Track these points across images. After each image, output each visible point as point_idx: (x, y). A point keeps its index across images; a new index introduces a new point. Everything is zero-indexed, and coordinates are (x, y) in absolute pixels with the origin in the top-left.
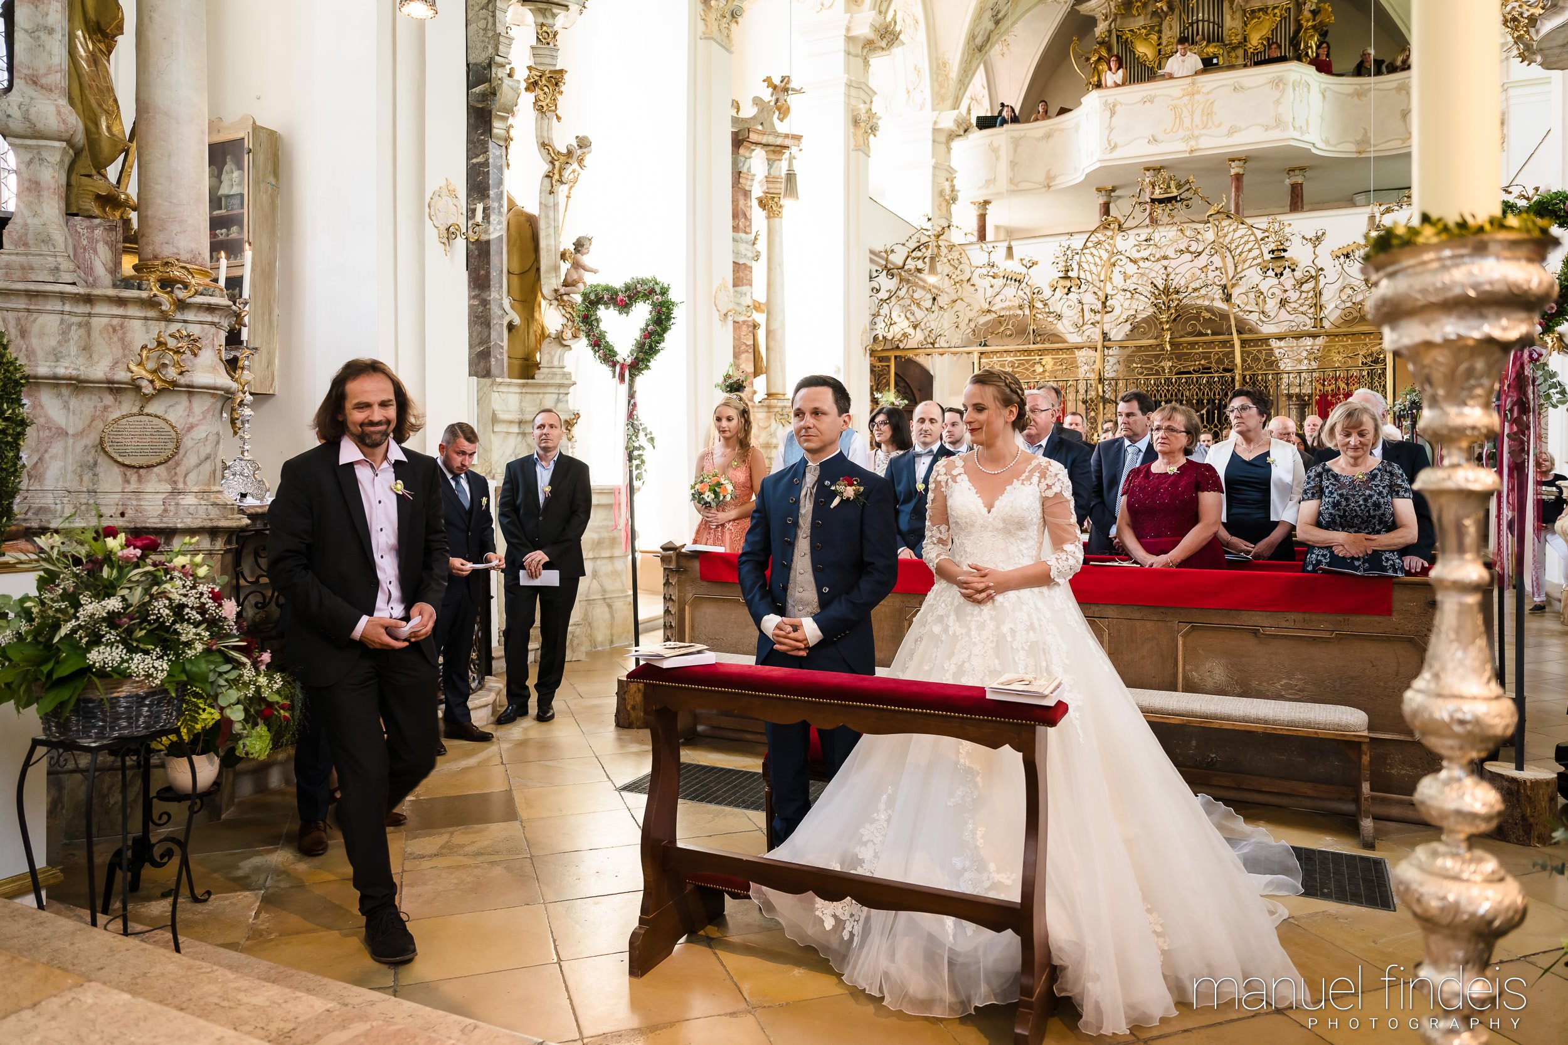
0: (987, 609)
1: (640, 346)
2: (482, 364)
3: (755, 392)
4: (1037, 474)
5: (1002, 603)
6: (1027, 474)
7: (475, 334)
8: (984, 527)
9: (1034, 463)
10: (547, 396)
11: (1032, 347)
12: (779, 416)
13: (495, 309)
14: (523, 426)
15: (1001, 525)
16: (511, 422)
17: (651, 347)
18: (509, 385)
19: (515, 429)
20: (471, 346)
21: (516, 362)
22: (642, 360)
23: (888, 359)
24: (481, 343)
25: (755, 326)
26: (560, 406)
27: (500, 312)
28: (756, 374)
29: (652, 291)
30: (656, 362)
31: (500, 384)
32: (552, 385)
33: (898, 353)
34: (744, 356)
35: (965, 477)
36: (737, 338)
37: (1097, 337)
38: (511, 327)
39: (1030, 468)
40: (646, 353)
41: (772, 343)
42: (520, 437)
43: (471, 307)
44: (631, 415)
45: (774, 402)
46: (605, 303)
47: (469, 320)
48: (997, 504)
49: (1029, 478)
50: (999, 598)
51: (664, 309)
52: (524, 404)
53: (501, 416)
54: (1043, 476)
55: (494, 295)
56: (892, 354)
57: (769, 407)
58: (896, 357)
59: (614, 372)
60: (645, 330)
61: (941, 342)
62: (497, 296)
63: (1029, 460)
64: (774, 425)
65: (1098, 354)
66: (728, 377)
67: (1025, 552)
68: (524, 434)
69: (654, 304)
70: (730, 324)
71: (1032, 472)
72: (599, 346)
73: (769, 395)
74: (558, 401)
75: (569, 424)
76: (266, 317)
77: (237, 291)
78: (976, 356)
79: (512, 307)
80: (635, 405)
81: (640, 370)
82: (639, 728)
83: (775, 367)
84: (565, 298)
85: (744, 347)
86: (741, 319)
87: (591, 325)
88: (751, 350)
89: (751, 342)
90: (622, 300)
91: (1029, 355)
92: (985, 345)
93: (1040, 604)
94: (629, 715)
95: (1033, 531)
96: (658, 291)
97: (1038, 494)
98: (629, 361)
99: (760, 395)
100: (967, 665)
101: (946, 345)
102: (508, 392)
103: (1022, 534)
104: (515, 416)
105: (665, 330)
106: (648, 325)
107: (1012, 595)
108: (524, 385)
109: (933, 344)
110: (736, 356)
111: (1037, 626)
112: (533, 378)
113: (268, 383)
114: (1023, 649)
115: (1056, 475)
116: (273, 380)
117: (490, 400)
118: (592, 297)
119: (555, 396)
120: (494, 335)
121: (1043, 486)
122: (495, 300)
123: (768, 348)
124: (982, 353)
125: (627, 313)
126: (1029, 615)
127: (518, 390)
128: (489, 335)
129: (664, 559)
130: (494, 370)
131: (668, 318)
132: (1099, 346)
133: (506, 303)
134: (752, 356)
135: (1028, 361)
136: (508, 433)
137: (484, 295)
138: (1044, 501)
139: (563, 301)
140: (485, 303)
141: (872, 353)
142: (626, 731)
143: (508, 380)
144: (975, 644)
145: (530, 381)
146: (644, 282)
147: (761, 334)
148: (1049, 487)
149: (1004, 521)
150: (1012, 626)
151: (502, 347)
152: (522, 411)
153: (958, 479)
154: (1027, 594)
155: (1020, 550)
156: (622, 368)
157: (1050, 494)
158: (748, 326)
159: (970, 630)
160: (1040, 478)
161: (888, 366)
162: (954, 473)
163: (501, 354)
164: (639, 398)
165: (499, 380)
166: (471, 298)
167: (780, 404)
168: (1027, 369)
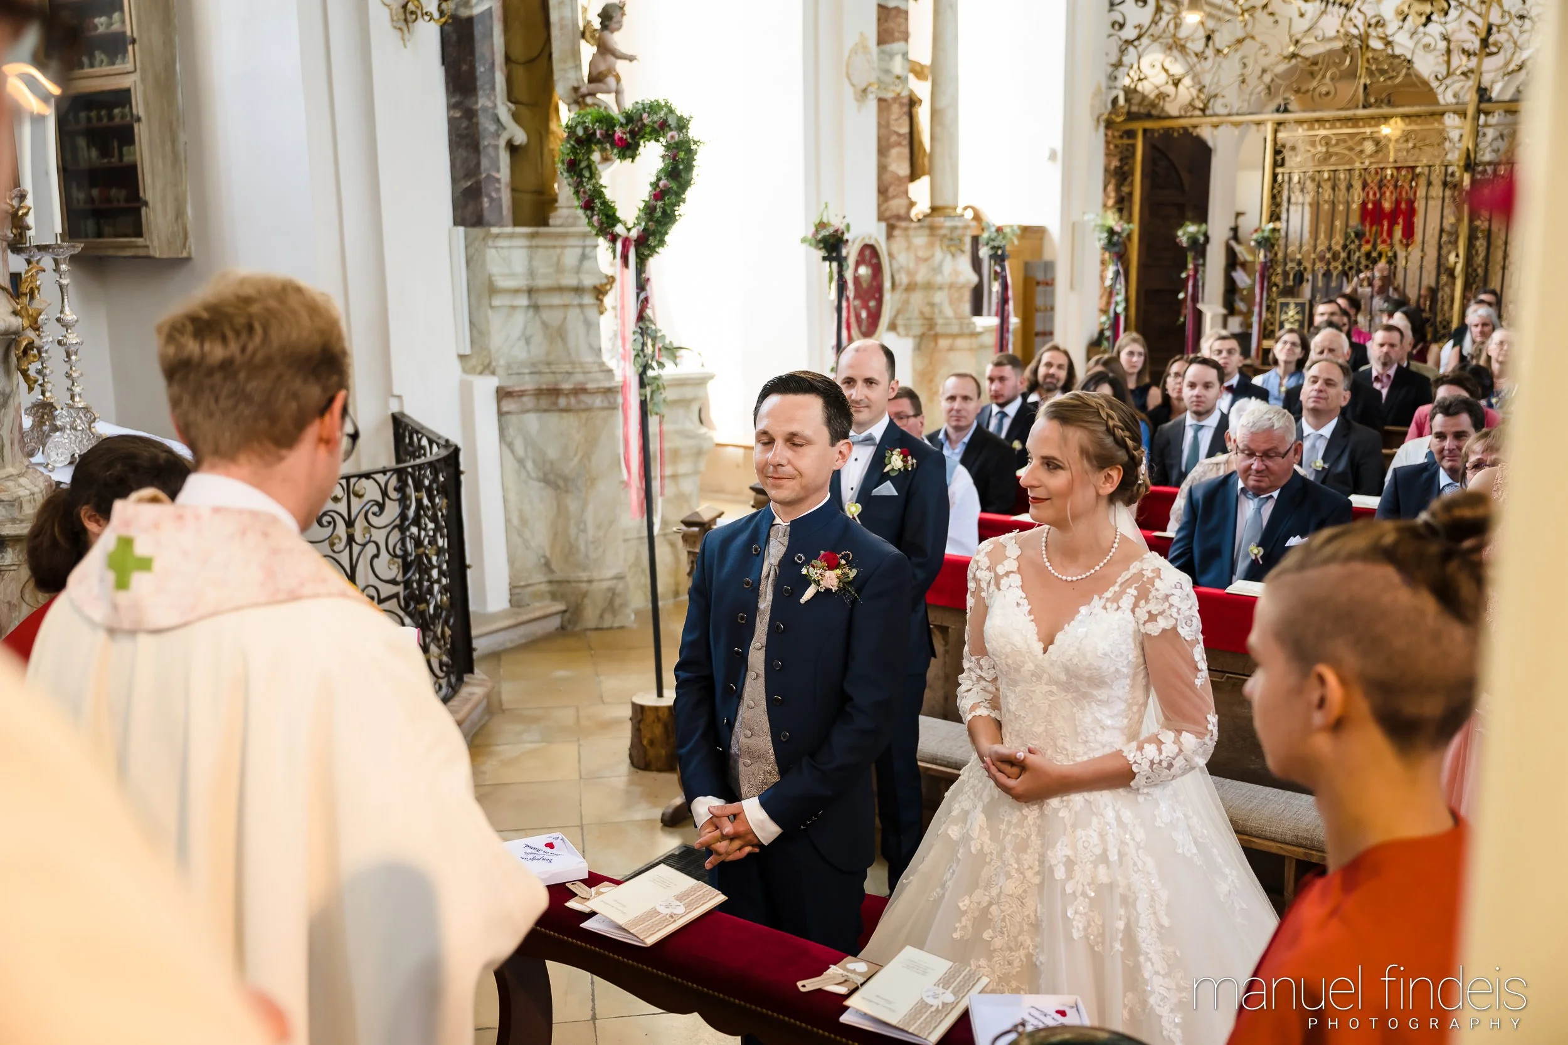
0: (1031, 813)
1: (649, 210)
2: (470, 208)
3: (912, 204)
4: (1132, 591)
5: (1056, 811)
6: (1116, 588)
7: (458, 163)
8: (1037, 675)
9: (1135, 567)
10: (567, 251)
11: (1361, 112)
12: (946, 242)
13: (487, 125)
14: (534, 296)
15: (1063, 677)
16: (516, 291)
17: (664, 212)
18: (511, 236)
19: (523, 301)
20: (454, 180)
21: (527, 198)
22: (654, 233)
23: (1131, 134)
24: (467, 176)
25: (913, 102)
26: (587, 264)
27: (492, 128)
28: (913, 176)
29: (664, 126)
30: (674, 235)
31: (497, 236)
32: (574, 235)
33: (1149, 125)
34: (894, 152)
35: (1016, 579)
36: (883, 126)
37: (1470, 98)
38: (512, 148)
39: (1125, 575)
40: (658, 222)
41: (938, 129)
42: (531, 312)
43: (451, 121)
44: (641, 317)
45: (939, 220)
46: (599, 142)
47: (450, 141)
48: (1059, 637)
49: (1117, 598)
50: (1054, 802)
51: (682, 155)
52: (535, 263)
53: (501, 283)
54: (1143, 595)
55: (482, 102)
56: (1139, 126)
57: (932, 228)
58: (1145, 131)
59: (614, 251)
60: (655, 185)
61: (1218, 107)
62: (489, 104)
63: (1128, 559)
64: (938, 255)
65: (1468, 125)
66: (821, 225)
67: (1109, 722)
68: (536, 307)
69: (668, 147)
70: (872, 105)
71: (1127, 584)
72: (592, 209)
73: (934, 209)
74: (584, 257)
75: (599, 292)
76: (168, 147)
77: (127, 109)
78: (1269, 128)
79: (516, 117)
80: (646, 299)
81: (653, 250)
82: (660, 770)
83: (941, 163)
84: (589, 100)
85: (894, 139)
86: (890, 95)
87: (581, 176)
88: (906, 142)
89: (905, 130)
90: (621, 139)
91: (1355, 126)
92: (1286, 110)
93: (1127, 815)
94: (645, 752)
95: (1122, 690)
96: (672, 121)
97: (1131, 628)
98: (634, 234)
99: (922, 206)
100: (993, 908)
101: (1225, 111)
102: (510, 247)
103: (1101, 694)
104: (521, 282)
105: (684, 185)
106: (659, 179)
107: (1077, 799)
108: (533, 236)
109: (1203, 110)
110: (883, 150)
111: (1113, 857)
112: (545, 223)
113: (179, 243)
114: (1084, 894)
115: (1167, 597)
116: (186, 237)
117: (484, 262)
118: (580, 132)
119: (579, 251)
120: (485, 163)
121: (1142, 614)
122: (485, 109)
123: (932, 138)
124: (1279, 124)
125: (633, 158)
126: (1102, 836)
127: (523, 242)
128: (478, 164)
129: (686, 538)
130: (488, 215)
131: (689, 167)
132: (1471, 111)
133: (504, 112)
134: (906, 151)
135: (1352, 136)
136: (513, 308)
137: (468, 103)
138: (1144, 643)
139: (587, 105)
140: (470, 114)
141: (1109, 124)
142: (641, 773)
143: (509, 230)
144: (1009, 876)
145: (542, 230)
146: (653, 108)
147: (923, 114)
148: (1152, 617)
149: (1067, 670)
150: (1070, 853)
151: (498, 180)
152: (532, 273)
153: (1004, 582)
154: (1104, 798)
155: (1098, 721)
156: (626, 242)
157: (1154, 629)
158: (902, 105)
159: (1004, 849)
160: (1137, 599)
161: (1134, 146)
162: (1001, 570)
163: (498, 190)
164: (655, 290)
165: (495, 230)
166: (451, 107)
167: (949, 223)
168: (1351, 149)
